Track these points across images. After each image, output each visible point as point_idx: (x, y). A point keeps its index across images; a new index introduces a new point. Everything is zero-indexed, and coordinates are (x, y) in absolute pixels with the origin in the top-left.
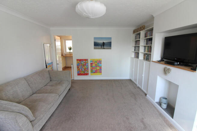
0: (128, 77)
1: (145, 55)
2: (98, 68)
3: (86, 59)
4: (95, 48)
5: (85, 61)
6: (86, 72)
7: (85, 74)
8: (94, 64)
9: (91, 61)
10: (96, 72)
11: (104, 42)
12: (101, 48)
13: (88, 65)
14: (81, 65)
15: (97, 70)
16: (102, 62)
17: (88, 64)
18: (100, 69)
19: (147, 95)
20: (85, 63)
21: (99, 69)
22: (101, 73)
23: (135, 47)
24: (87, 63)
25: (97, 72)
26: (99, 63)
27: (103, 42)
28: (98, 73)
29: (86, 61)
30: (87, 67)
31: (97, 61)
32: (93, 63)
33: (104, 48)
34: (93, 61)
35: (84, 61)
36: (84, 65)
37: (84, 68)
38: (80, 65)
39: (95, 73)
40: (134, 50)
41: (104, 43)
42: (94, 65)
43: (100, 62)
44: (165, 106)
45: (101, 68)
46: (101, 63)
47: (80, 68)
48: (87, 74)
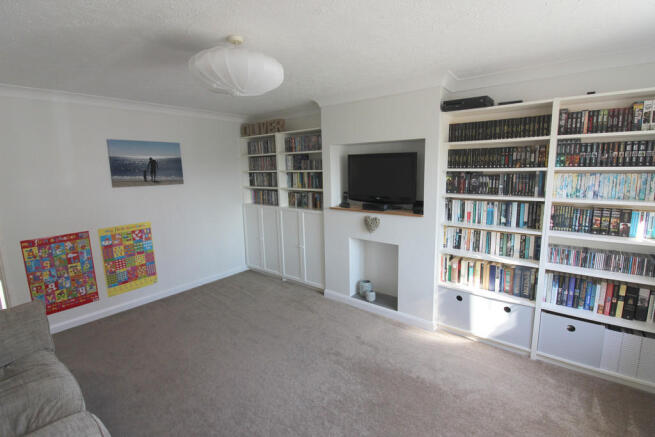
0: (241, 268)
1: (291, 194)
2: (140, 260)
3: (77, 234)
4: (115, 184)
5: (70, 240)
6: (83, 291)
7: (77, 299)
8: (122, 247)
9: (104, 238)
10: (132, 276)
11: (154, 158)
12: (146, 180)
13: (90, 259)
14: (52, 266)
15: (135, 269)
16: (154, 235)
17: (90, 252)
18: (147, 261)
19: (326, 291)
20: (73, 250)
21: (144, 262)
22: (154, 274)
23: (251, 174)
24: (83, 247)
25: (137, 277)
26: (141, 237)
27: (148, 157)
28: (143, 280)
29: (79, 243)
30: (87, 266)
31: (133, 232)
32: (116, 242)
33: (156, 182)
34: (113, 237)
35: (69, 244)
36: (69, 261)
37: (72, 274)
38: (47, 264)
39: (128, 285)
40: (248, 184)
41: (153, 162)
42: (119, 252)
43: (143, 234)
44: (372, 296)
45: (150, 258)
46: (149, 239)
47: (46, 277)
48: (89, 298)
